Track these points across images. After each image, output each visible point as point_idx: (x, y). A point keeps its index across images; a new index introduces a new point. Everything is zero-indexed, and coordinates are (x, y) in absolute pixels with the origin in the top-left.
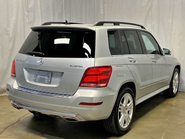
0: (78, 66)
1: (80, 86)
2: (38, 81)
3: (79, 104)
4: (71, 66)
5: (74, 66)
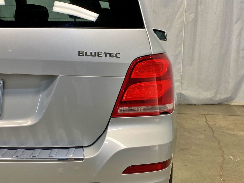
0: (106, 54)
1: (114, 114)
3: (124, 173)
4: (80, 54)
5: (93, 54)
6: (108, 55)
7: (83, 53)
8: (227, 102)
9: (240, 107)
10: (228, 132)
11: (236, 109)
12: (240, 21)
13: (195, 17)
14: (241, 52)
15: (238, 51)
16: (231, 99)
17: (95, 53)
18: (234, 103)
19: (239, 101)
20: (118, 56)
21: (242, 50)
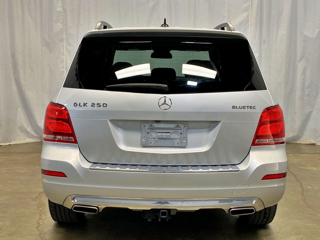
0: (248, 107)
1: (254, 144)
2: (154, 144)
3: (262, 179)
4: (234, 107)
5: (241, 107)
6: (249, 107)
7: (235, 107)
8: (293, 141)
9: (307, 145)
10: (301, 167)
11: (304, 147)
12: (303, 60)
13: (259, 57)
14: (306, 90)
15: (303, 90)
16: (298, 137)
17: (242, 106)
18: (301, 142)
19: (306, 139)
20: (254, 107)
21: (307, 88)
